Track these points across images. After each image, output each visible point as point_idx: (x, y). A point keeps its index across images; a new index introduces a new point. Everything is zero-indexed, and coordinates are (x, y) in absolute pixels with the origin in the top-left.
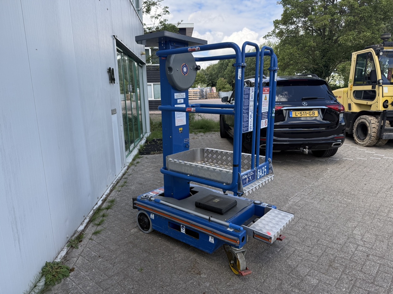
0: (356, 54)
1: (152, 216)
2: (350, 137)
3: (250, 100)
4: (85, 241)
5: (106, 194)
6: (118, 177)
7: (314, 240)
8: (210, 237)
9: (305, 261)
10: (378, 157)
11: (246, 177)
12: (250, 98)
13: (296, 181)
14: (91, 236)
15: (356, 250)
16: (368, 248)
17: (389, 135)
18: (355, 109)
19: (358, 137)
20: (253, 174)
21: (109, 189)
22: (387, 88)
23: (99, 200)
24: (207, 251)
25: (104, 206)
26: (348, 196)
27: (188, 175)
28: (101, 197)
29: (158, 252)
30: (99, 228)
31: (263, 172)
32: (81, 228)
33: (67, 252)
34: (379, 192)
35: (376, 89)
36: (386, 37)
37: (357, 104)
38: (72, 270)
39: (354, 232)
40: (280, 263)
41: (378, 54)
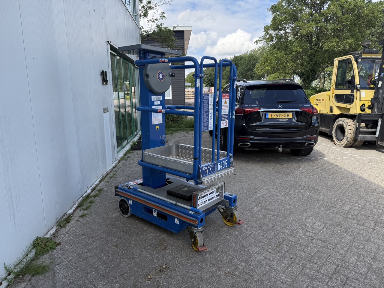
0: (338, 60)
1: (131, 202)
2: (329, 136)
3: (209, 104)
4: (72, 222)
5: (95, 184)
6: (108, 169)
7: (270, 226)
8: (176, 219)
9: (257, 242)
10: (351, 156)
11: (206, 168)
12: (210, 102)
13: (269, 176)
14: (78, 219)
15: (304, 235)
16: (314, 233)
17: (364, 137)
18: (336, 112)
19: (337, 138)
20: (214, 166)
21: (99, 179)
22: (365, 93)
23: (88, 189)
24: (173, 231)
25: (92, 194)
26: (311, 191)
27: (160, 167)
28: (91, 187)
29: (134, 232)
30: (86, 212)
31: (224, 165)
32: (71, 211)
33: (56, 230)
34: (340, 188)
35: (355, 94)
36: (366, 44)
37: (338, 107)
38: (59, 244)
39: (307, 221)
40: (235, 243)
41: (356, 61)
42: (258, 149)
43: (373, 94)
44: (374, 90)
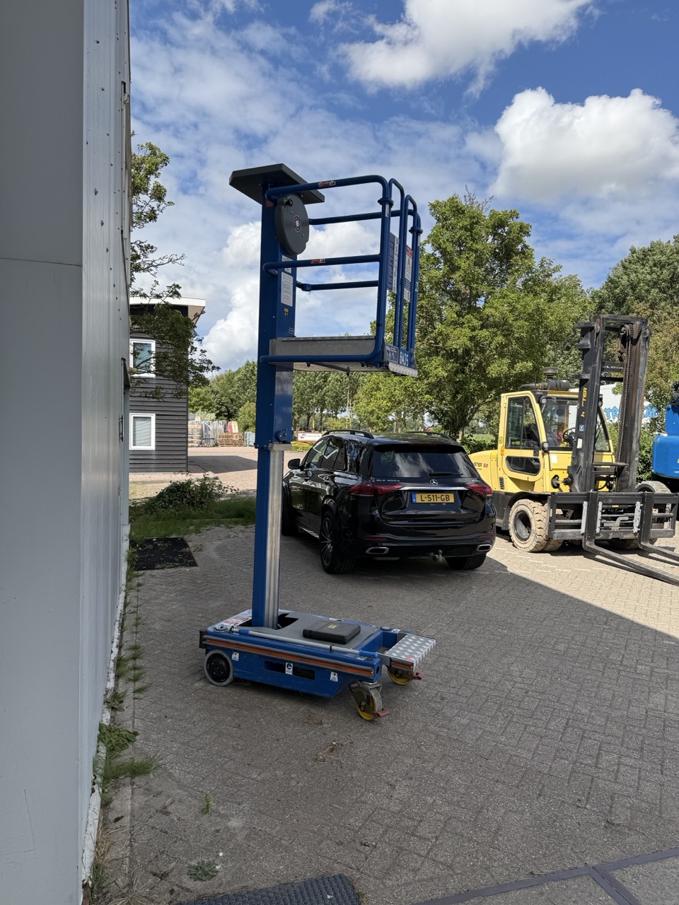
0: (508, 397)
1: (236, 656)
2: (505, 534)
4: (129, 702)
5: (116, 636)
7: (461, 680)
8: (332, 674)
10: (547, 568)
13: (427, 606)
14: (134, 695)
15: (513, 687)
16: (527, 684)
17: (563, 533)
18: (512, 488)
19: (518, 536)
21: (117, 629)
22: (556, 456)
23: (111, 647)
24: (326, 695)
25: (125, 655)
26: (503, 626)
28: (113, 642)
29: (251, 706)
30: (139, 684)
32: (111, 685)
33: (111, 714)
34: (545, 619)
35: (540, 457)
36: (550, 372)
37: (512, 479)
38: (135, 733)
40: (421, 706)
41: (539, 402)
42: (398, 558)
43: (570, 460)
44: (571, 452)
